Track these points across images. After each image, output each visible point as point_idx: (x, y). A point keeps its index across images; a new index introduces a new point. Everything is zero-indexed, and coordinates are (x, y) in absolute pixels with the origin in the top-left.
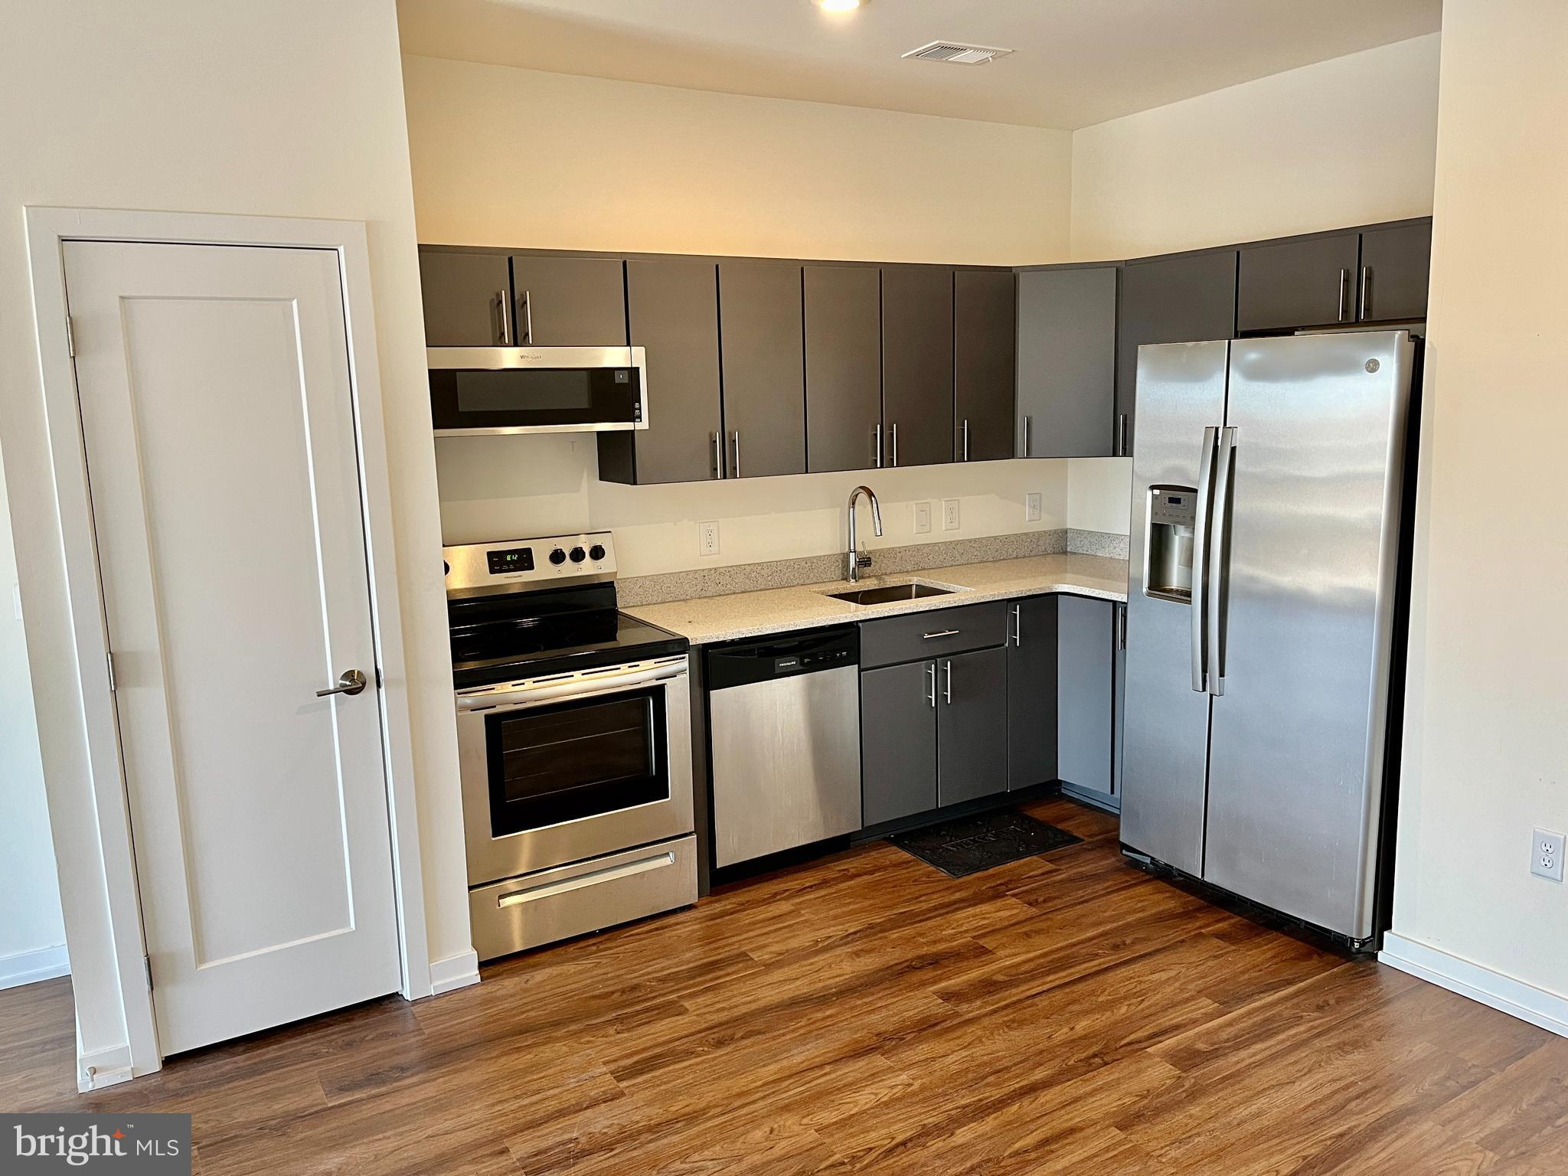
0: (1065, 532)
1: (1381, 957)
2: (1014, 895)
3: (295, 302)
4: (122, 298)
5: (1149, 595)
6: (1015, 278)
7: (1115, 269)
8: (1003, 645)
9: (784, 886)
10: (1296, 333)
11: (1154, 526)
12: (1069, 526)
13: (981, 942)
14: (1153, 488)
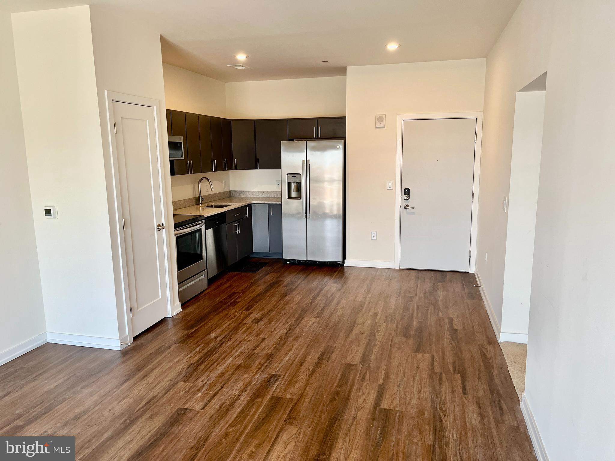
0: (231, 191)
1: (345, 265)
2: (272, 272)
3: (147, 121)
4: (122, 118)
5: (288, 199)
6: (230, 122)
7: (253, 122)
8: (244, 218)
9: (221, 282)
10: (294, 140)
11: (288, 183)
12: (231, 190)
13: (278, 279)
14: (287, 174)
